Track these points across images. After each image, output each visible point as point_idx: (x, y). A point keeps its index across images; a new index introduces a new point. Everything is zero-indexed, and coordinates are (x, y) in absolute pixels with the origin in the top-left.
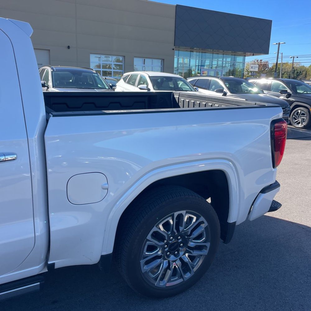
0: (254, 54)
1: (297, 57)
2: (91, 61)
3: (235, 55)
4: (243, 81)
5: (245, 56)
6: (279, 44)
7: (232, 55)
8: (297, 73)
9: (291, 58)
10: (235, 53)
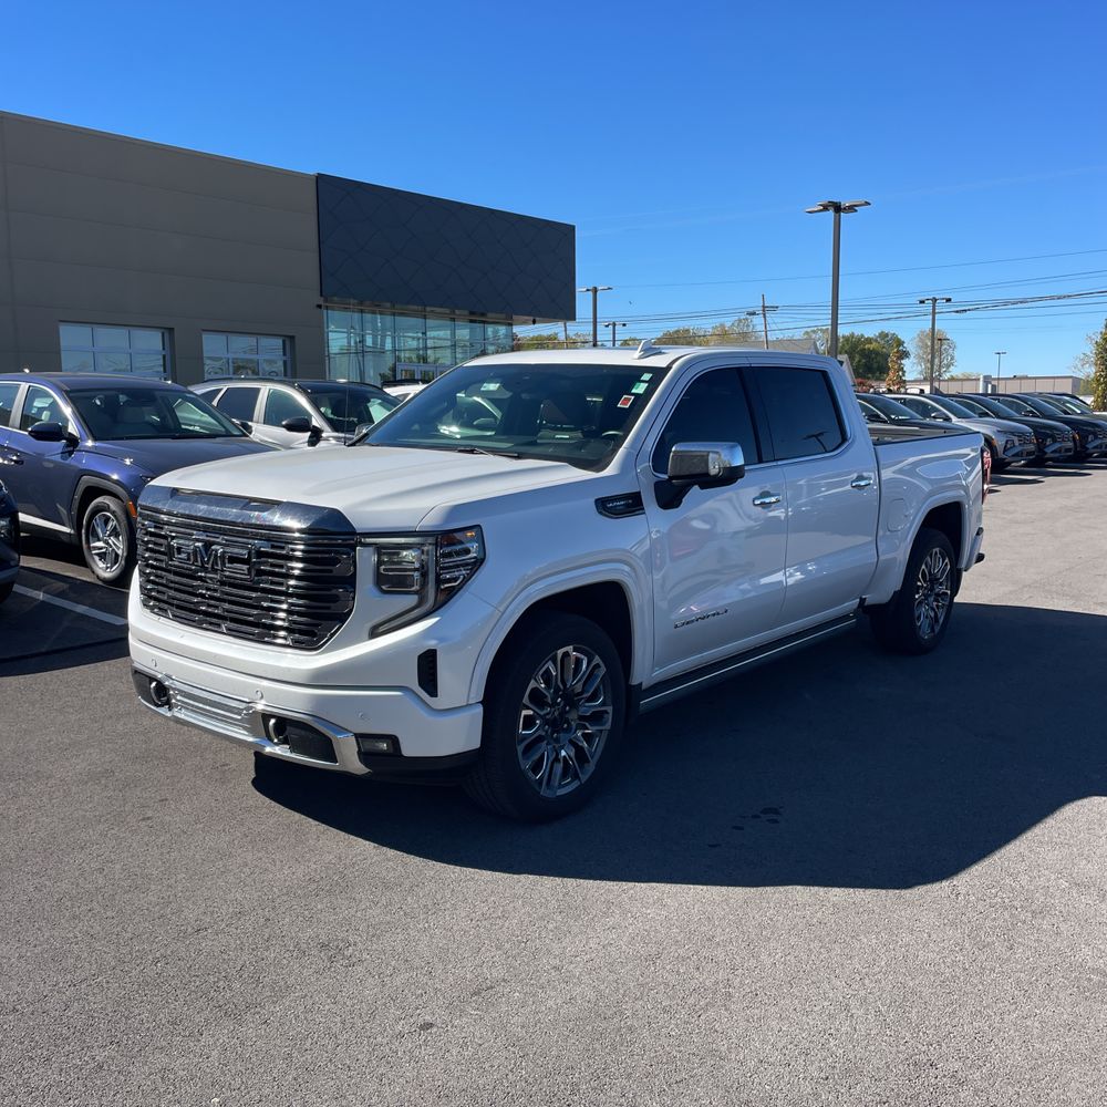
0: (537, 319)
1: (624, 325)
2: (62, 348)
3: (484, 322)
4: (370, 392)
5: (512, 324)
6: (595, 290)
9: (607, 326)
10: (482, 316)
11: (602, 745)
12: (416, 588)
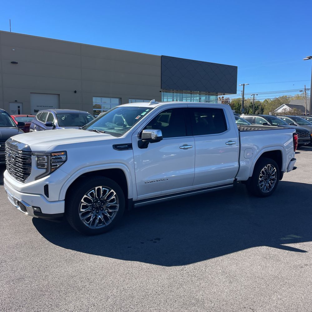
0: (225, 94)
1: (257, 95)
5: (217, 95)
6: (244, 85)
7: (206, 95)
8: (255, 107)
9: (252, 95)
10: (209, 93)
11: (115, 216)
12: (45, 167)
